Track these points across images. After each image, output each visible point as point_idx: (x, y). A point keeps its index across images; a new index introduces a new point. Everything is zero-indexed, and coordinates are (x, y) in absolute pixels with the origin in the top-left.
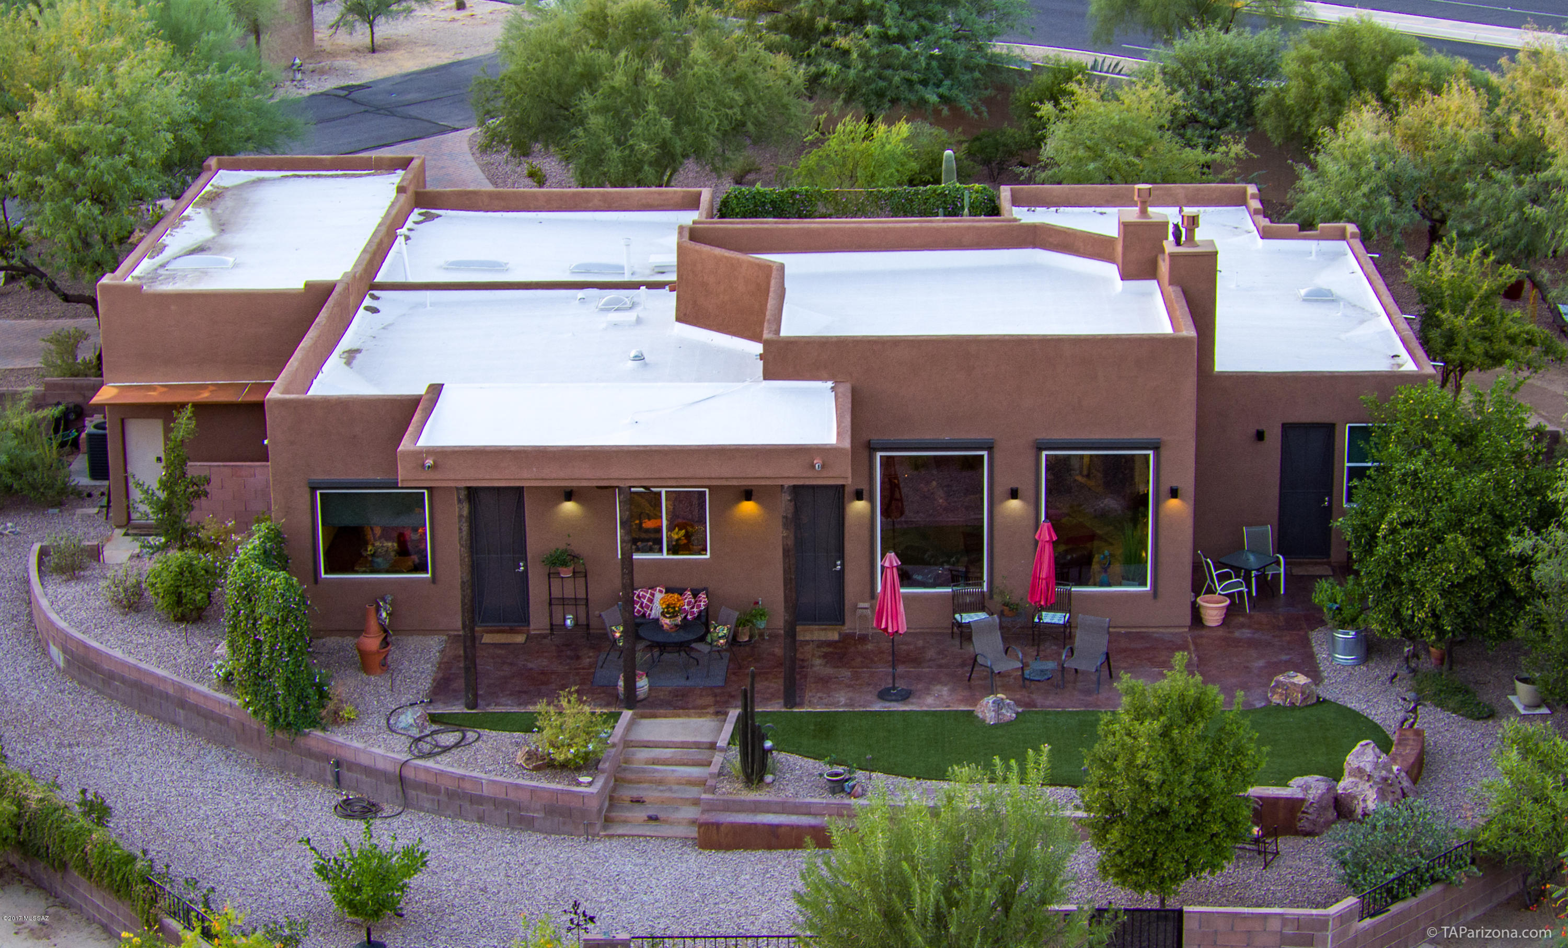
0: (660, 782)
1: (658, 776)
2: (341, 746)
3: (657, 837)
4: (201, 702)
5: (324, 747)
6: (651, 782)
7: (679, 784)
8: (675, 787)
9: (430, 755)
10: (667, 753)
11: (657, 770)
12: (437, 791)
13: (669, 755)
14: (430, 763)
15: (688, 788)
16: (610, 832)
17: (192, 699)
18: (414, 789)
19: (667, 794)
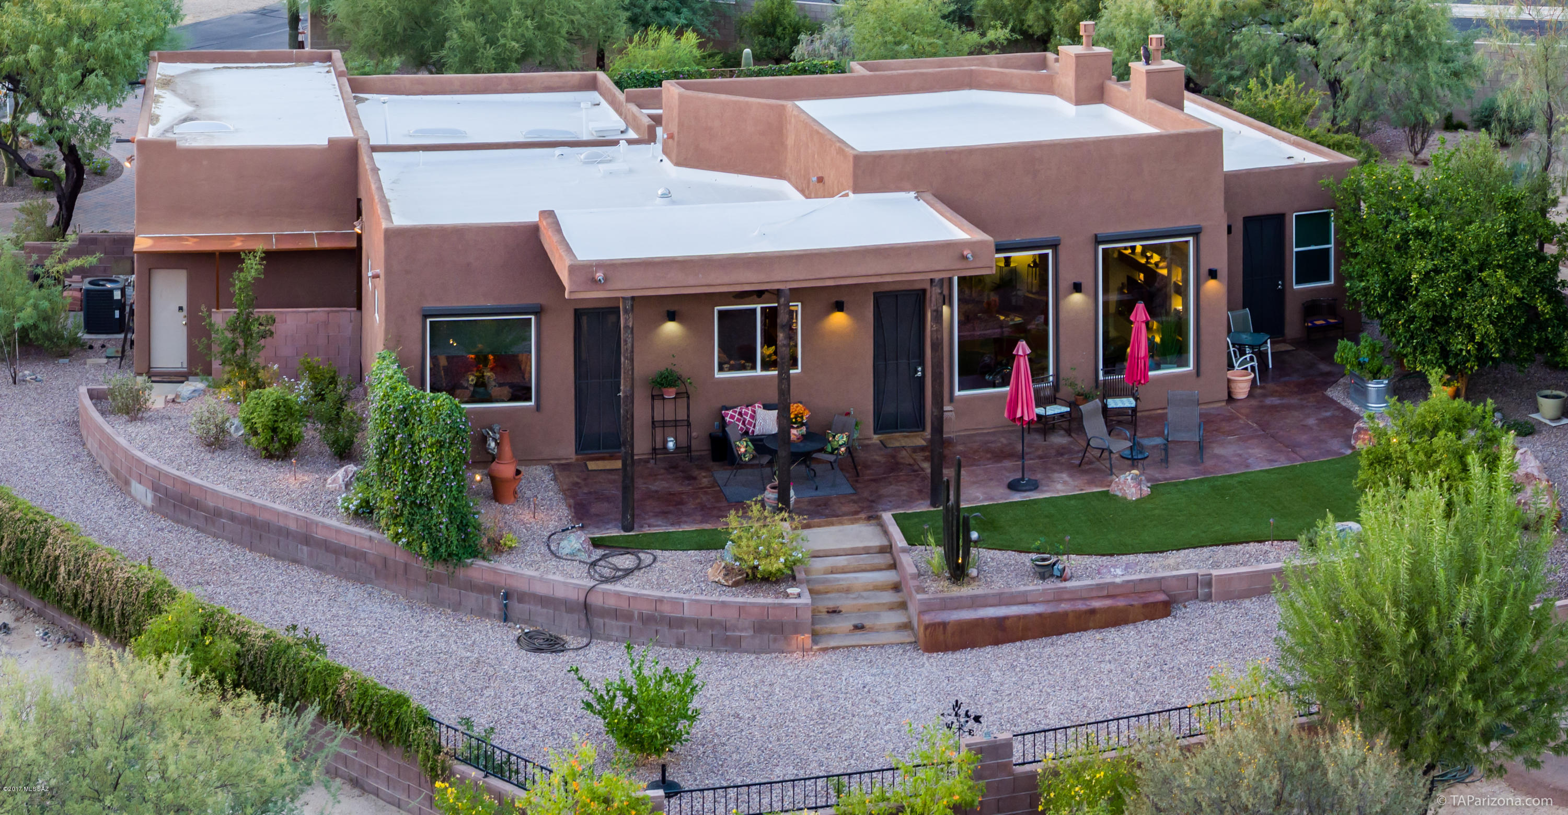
0: (848, 590)
1: (844, 584)
2: (511, 575)
3: (873, 646)
4: (332, 538)
5: (489, 578)
6: (839, 591)
7: (866, 590)
8: (865, 594)
9: (614, 579)
10: (841, 561)
11: (838, 580)
12: (628, 616)
13: (845, 563)
14: (618, 587)
15: (879, 594)
16: (822, 645)
17: (320, 534)
18: (602, 616)
19: (862, 602)
